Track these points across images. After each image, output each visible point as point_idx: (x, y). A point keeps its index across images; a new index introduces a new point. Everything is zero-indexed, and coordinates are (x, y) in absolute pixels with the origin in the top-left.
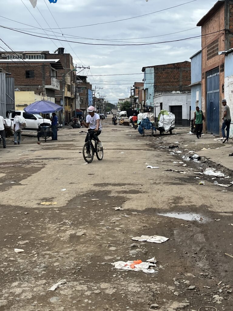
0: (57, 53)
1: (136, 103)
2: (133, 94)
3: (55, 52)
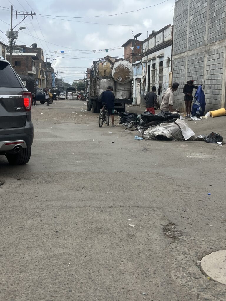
0: (32, 47)
1: (88, 85)
2: (86, 77)
3: (31, 46)
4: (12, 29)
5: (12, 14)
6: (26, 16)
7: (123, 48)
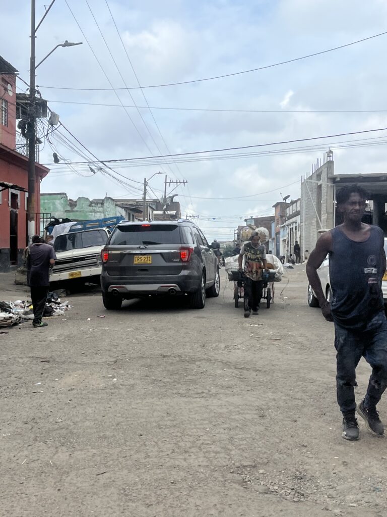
2: (236, 238)
4: (165, 196)
5: (166, 183)
6: (178, 184)
7: (274, 208)
